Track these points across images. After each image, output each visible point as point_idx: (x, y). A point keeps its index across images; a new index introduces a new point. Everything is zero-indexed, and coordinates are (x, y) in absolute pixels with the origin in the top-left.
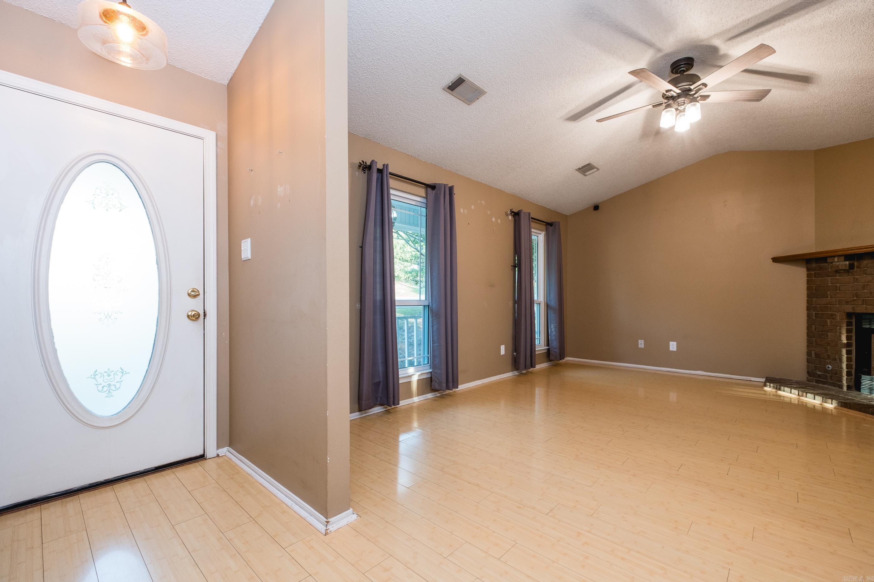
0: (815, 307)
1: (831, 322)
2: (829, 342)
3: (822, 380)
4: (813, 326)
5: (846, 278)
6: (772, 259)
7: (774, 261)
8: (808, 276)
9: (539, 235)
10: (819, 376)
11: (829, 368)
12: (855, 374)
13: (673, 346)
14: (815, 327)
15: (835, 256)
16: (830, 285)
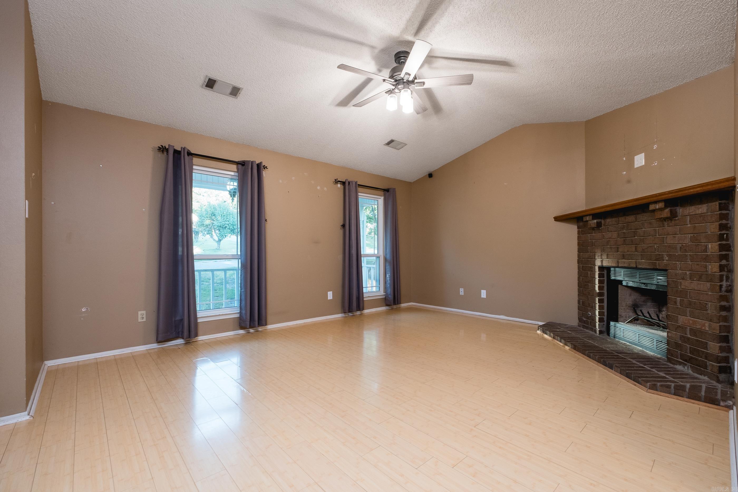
0: (582, 260)
1: (590, 274)
2: (589, 292)
3: (586, 325)
4: (581, 277)
5: (597, 235)
6: (554, 218)
7: (555, 220)
8: (579, 233)
9: (379, 200)
10: (584, 322)
11: (589, 314)
12: (607, 320)
13: (484, 294)
14: (582, 277)
15: (587, 215)
16: (590, 241)
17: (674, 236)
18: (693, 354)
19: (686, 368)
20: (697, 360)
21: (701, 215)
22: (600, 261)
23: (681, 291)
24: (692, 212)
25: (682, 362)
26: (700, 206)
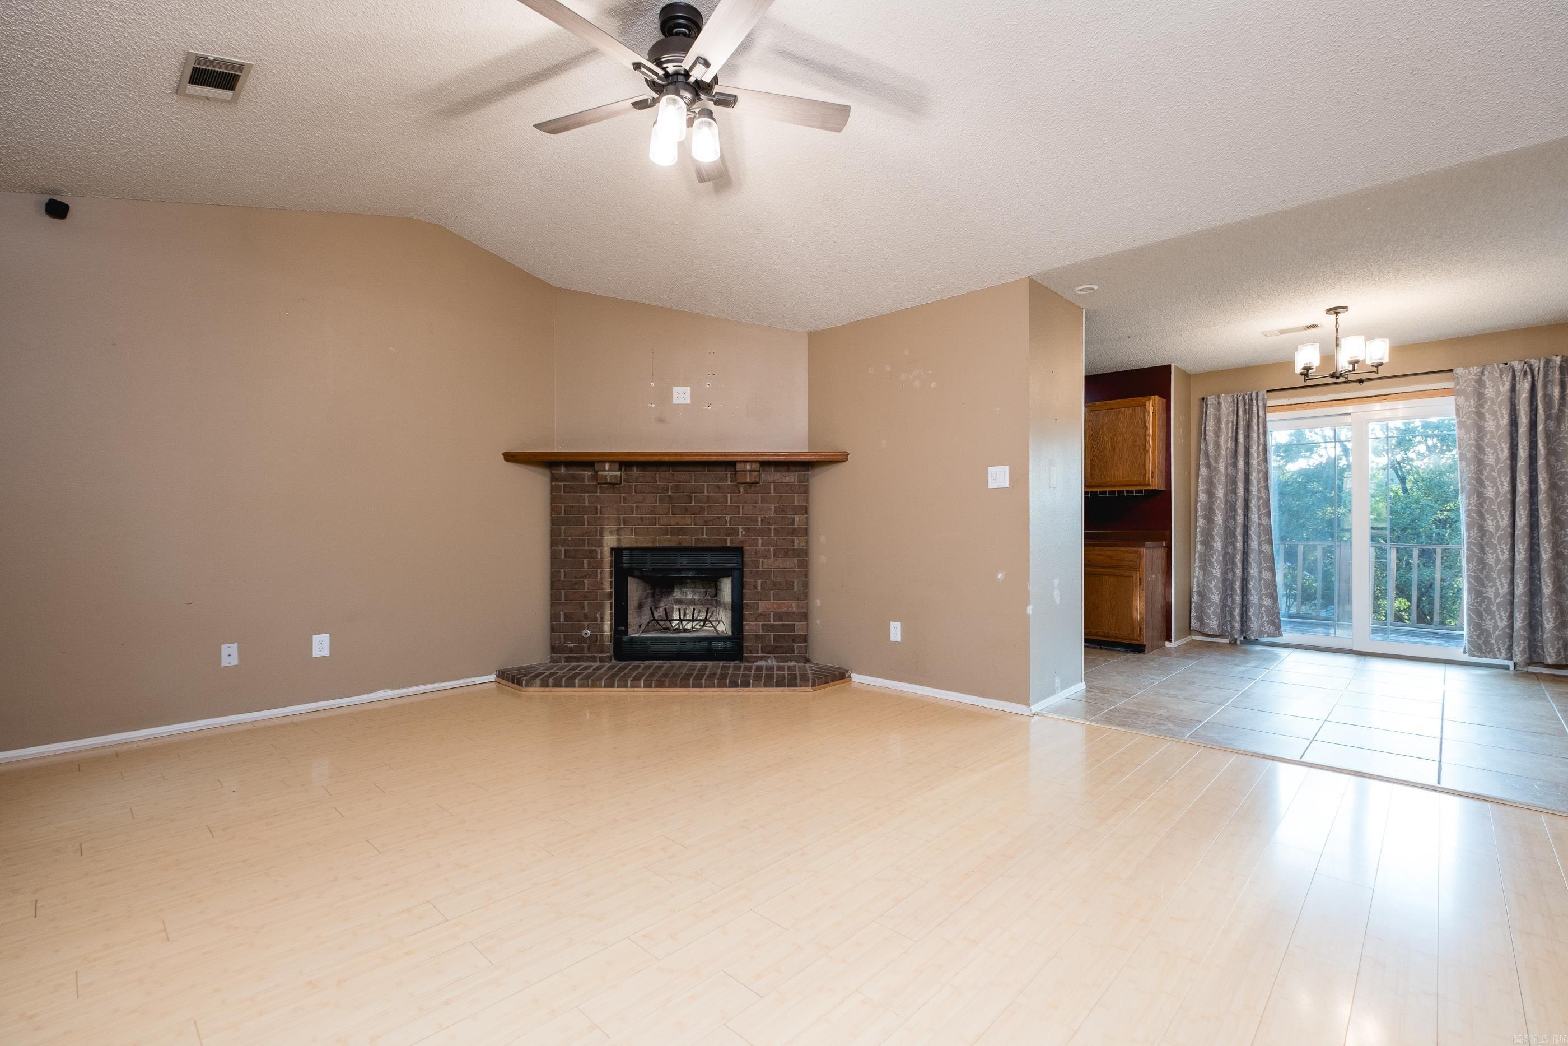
0: (564, 539)
1: (589, 563)
2: (586, 594)
3: (575, 655)
4: (561, 570)
5: (609, 496)
6: (504, 454)
7: (506, 460)
8: (553, 489)
10: (571, 650)
11: (586, 634)
14: (565, 571)
15: (605, 462)
16: (587, 505)
17: (754, 505)
18: (778, 642)
19: (769, 661)
20: (782, 647)
21: (787, 485)
22: (615, 539)
23: (762, 572)
24: (777, 480)
25: (764, 656)
26: (787, 474)
